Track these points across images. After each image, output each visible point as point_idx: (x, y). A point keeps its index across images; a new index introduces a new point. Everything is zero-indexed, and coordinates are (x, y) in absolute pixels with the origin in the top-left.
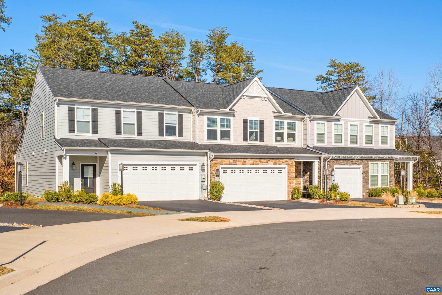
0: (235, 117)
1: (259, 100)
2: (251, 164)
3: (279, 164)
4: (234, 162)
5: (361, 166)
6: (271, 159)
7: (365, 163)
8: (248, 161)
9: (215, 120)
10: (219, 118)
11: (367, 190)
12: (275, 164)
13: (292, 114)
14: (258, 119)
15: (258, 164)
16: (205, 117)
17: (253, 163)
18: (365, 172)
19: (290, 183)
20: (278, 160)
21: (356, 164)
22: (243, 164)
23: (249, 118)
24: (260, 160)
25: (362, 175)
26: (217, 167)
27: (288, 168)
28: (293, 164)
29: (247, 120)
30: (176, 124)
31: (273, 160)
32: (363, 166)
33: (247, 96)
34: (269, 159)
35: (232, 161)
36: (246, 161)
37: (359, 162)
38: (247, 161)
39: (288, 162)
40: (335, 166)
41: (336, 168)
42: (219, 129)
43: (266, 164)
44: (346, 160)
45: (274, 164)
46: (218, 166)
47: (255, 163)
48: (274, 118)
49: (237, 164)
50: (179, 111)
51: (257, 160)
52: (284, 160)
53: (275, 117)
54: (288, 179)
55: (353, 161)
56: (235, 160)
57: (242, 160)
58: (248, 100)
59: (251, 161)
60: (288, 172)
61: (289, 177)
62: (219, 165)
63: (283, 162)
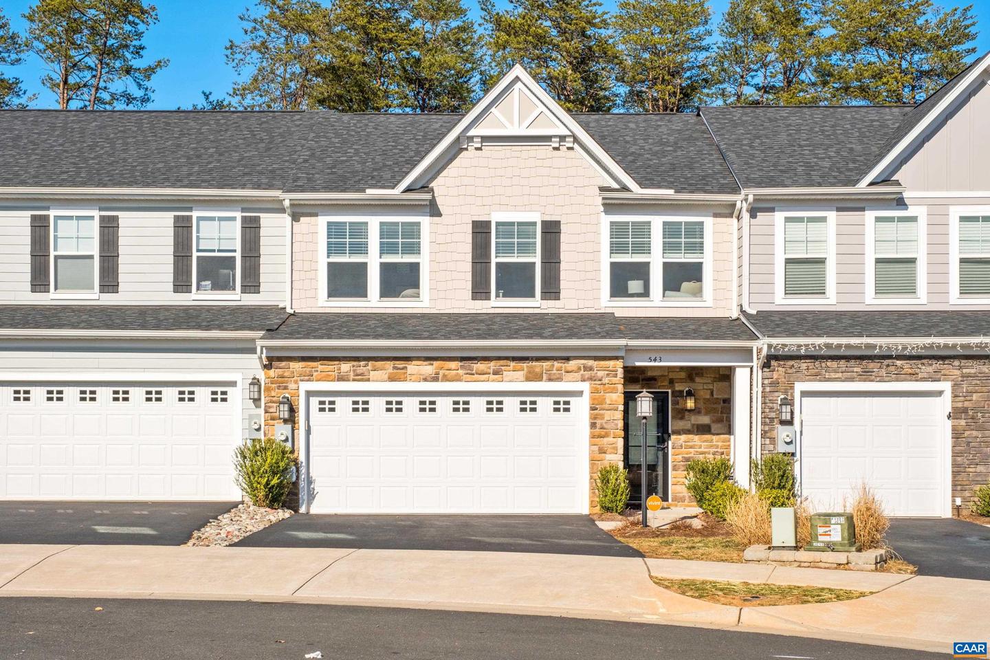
0: (440, 215)
1: (543, 151)
2: (425, 380)
3: (550, 380)
4: (354, 371)
5: (946, 386)
6: (514, 359)
7: (964, 371)
8: (412, 368)
9: (360, 230)
10: (374, 223)
11: (977, 488)
12: (533, 377)
13: (671, 192)
14: (536, 217)
15: (458, 379)
16: (322, 222)
17: (437, 374)
18: (965, 410)
19: (602, 451)
20: (546, 364)
21: (913, 376)
22: (392, 379)
23: (496, 217)
24: (467, 363)
25: (949, 424)
26: (286, 388)
27: (594, 391)
28: (616, 376)
29: (489, 223)
30: (235, 251)
31: (525, 365)
32: (956, 386)
33: (485, 139)
34: (507, 358)
35: (345, 367)
36: (405, 368)
37: (930, 369)
38: (409, 367)
39: (591, 369)
40: (799, 387)
41: (805, 394)
42: (374, 261)
43: (492, 377)
44: (862, 358)
45: (528, 379)
46: (292, 386)
47: (444, 376)
48: (607, 212)
49: (368, 380)
50: (245, 205)
51: (453, 365)
52: (573, 364)
53: (610, 207)
54: (593, 436)
55: (899, 363)
56: (362, 363)
57: (389, 365)
58: (490, 150)
59: (428, 369)
60: (593, 409)
61: (598, 426)
62: (296, 382)
63: (570, 369)
